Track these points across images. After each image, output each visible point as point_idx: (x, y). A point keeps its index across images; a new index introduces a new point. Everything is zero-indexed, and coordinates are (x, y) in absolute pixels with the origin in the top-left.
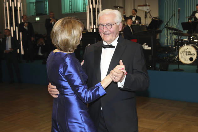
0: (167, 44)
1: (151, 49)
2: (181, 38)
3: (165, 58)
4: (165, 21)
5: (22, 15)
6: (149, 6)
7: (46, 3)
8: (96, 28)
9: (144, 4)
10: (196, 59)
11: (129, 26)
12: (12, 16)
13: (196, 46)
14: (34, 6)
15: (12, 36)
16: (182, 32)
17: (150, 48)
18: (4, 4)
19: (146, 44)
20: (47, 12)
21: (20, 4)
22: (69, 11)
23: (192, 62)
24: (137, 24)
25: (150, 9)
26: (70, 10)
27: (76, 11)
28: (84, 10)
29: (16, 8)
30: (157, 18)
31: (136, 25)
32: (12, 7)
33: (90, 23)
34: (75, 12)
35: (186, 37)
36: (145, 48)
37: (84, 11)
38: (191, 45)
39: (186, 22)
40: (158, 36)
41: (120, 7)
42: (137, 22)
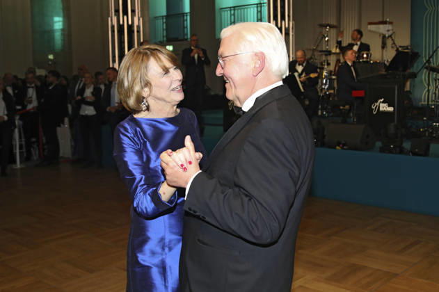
0: (428, 101)
1: (394, 110)
3: (421, 130)
4: (424, 55)
5: (142, 41)
6: (391, 23)
7: (185, 17)
9: (381, 20)
11: (350, 64)
12: (124, 42)
14: (163, 23)
17: (391, 109)
18: (110, 19)
19: (382, 100)
20: (187, 34)
21: (139, 20)
24: (365, 60)
25: (392, 30)
29: (130, 28)
30: (407, 49)
31: (363, 62)
32: (123, 25)
36: (381, 109)
40: (408, 84)
41: (331, 27)
42: (365, 56)
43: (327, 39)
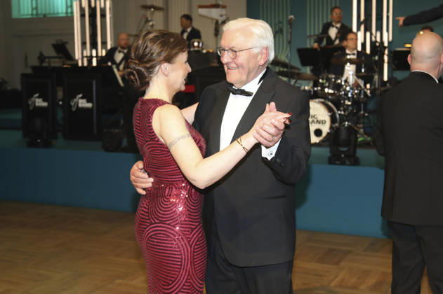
2: (297, 85)
6: (224, 7)
8: (97, 56)
9: (214, 3)
10: (328, 133)
13: (330, 104)
16: (299, 69)
22: (30, 13)
23: (321, 138)
24: (197, 49)
25: (226, 15)
26: (33, 9)
27: (49, 14)
28: (69, 10)
31: (195, 51)
33: (84, 44)
34: (45, 15)
35: (307, 82)
37: (69, 15)
38: (317, 100)
39: (308, 46)
41: (157, 9)
42: (196, 44)
43: (151, 24)
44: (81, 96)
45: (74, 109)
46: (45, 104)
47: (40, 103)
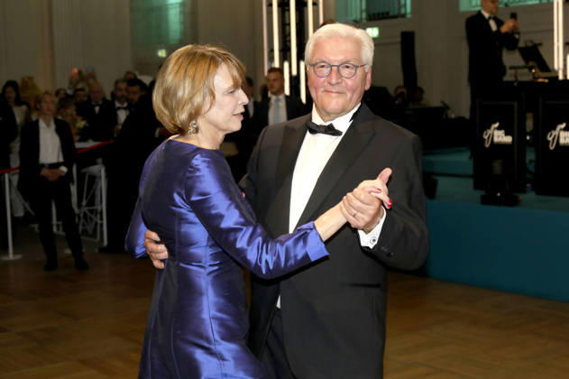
15: (287, 91)
37: (545, 2)
44: (563, 126)
45: (552, 148)
46: (509, 139)
47: (501, 137)
